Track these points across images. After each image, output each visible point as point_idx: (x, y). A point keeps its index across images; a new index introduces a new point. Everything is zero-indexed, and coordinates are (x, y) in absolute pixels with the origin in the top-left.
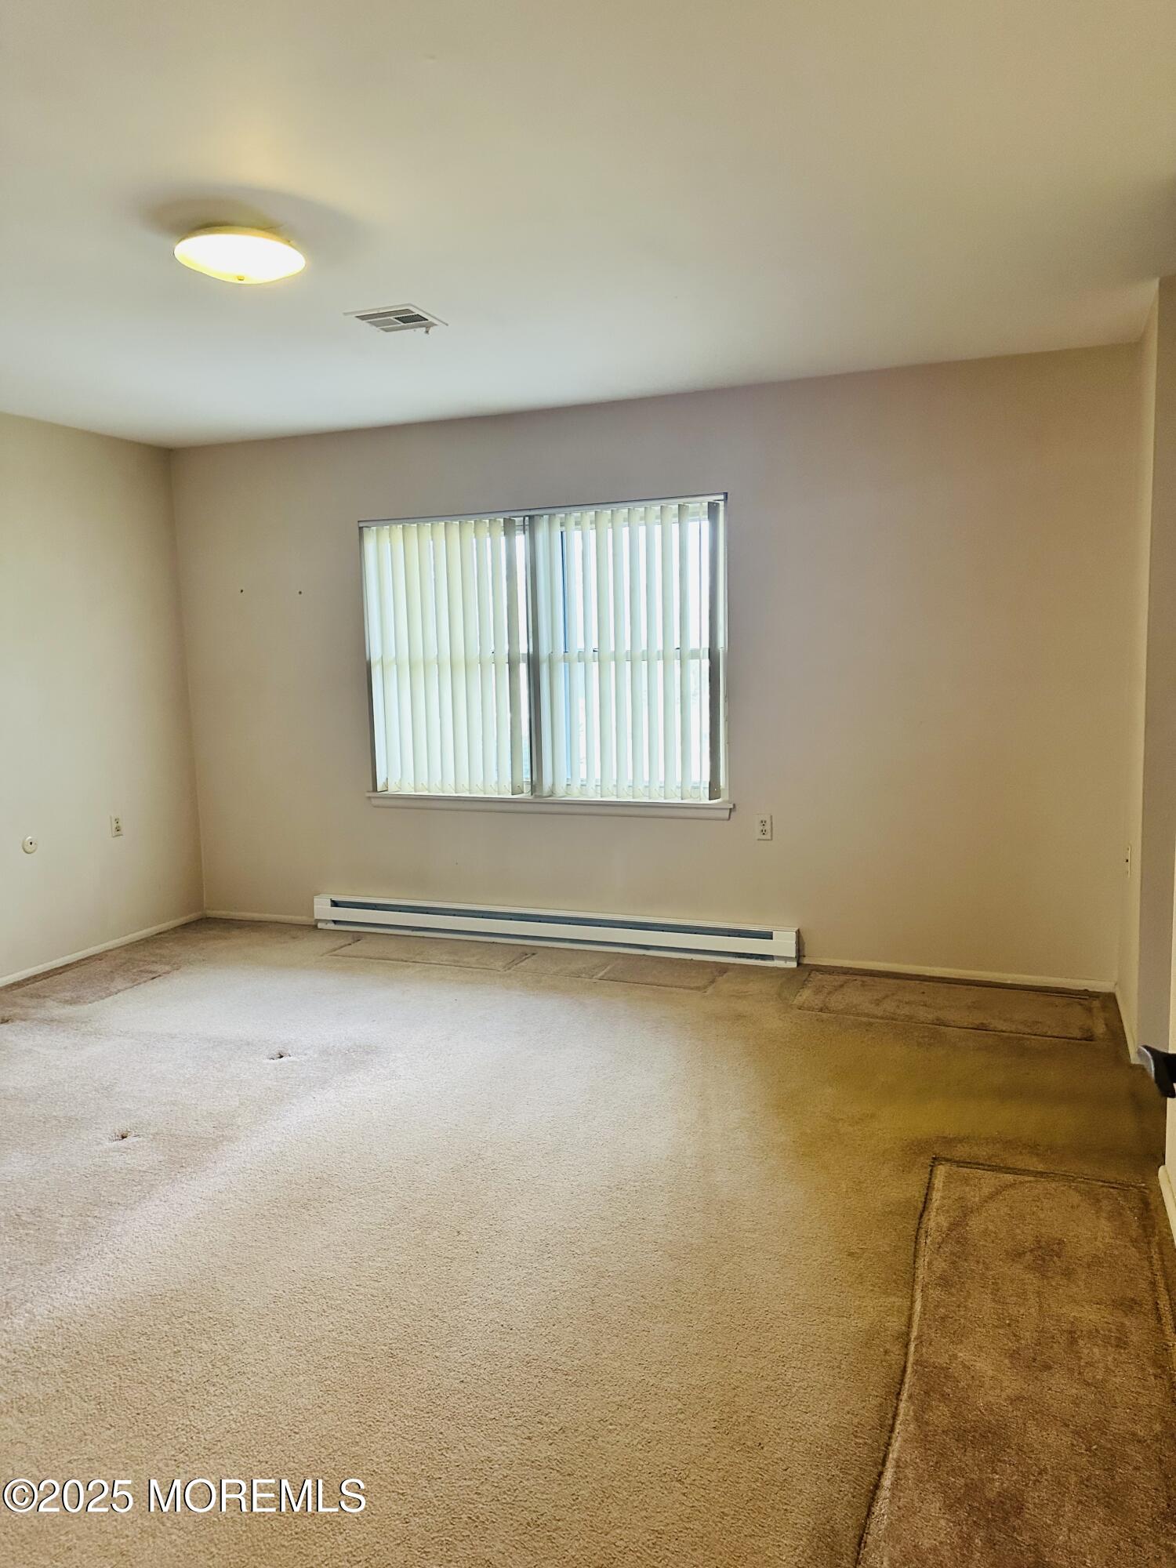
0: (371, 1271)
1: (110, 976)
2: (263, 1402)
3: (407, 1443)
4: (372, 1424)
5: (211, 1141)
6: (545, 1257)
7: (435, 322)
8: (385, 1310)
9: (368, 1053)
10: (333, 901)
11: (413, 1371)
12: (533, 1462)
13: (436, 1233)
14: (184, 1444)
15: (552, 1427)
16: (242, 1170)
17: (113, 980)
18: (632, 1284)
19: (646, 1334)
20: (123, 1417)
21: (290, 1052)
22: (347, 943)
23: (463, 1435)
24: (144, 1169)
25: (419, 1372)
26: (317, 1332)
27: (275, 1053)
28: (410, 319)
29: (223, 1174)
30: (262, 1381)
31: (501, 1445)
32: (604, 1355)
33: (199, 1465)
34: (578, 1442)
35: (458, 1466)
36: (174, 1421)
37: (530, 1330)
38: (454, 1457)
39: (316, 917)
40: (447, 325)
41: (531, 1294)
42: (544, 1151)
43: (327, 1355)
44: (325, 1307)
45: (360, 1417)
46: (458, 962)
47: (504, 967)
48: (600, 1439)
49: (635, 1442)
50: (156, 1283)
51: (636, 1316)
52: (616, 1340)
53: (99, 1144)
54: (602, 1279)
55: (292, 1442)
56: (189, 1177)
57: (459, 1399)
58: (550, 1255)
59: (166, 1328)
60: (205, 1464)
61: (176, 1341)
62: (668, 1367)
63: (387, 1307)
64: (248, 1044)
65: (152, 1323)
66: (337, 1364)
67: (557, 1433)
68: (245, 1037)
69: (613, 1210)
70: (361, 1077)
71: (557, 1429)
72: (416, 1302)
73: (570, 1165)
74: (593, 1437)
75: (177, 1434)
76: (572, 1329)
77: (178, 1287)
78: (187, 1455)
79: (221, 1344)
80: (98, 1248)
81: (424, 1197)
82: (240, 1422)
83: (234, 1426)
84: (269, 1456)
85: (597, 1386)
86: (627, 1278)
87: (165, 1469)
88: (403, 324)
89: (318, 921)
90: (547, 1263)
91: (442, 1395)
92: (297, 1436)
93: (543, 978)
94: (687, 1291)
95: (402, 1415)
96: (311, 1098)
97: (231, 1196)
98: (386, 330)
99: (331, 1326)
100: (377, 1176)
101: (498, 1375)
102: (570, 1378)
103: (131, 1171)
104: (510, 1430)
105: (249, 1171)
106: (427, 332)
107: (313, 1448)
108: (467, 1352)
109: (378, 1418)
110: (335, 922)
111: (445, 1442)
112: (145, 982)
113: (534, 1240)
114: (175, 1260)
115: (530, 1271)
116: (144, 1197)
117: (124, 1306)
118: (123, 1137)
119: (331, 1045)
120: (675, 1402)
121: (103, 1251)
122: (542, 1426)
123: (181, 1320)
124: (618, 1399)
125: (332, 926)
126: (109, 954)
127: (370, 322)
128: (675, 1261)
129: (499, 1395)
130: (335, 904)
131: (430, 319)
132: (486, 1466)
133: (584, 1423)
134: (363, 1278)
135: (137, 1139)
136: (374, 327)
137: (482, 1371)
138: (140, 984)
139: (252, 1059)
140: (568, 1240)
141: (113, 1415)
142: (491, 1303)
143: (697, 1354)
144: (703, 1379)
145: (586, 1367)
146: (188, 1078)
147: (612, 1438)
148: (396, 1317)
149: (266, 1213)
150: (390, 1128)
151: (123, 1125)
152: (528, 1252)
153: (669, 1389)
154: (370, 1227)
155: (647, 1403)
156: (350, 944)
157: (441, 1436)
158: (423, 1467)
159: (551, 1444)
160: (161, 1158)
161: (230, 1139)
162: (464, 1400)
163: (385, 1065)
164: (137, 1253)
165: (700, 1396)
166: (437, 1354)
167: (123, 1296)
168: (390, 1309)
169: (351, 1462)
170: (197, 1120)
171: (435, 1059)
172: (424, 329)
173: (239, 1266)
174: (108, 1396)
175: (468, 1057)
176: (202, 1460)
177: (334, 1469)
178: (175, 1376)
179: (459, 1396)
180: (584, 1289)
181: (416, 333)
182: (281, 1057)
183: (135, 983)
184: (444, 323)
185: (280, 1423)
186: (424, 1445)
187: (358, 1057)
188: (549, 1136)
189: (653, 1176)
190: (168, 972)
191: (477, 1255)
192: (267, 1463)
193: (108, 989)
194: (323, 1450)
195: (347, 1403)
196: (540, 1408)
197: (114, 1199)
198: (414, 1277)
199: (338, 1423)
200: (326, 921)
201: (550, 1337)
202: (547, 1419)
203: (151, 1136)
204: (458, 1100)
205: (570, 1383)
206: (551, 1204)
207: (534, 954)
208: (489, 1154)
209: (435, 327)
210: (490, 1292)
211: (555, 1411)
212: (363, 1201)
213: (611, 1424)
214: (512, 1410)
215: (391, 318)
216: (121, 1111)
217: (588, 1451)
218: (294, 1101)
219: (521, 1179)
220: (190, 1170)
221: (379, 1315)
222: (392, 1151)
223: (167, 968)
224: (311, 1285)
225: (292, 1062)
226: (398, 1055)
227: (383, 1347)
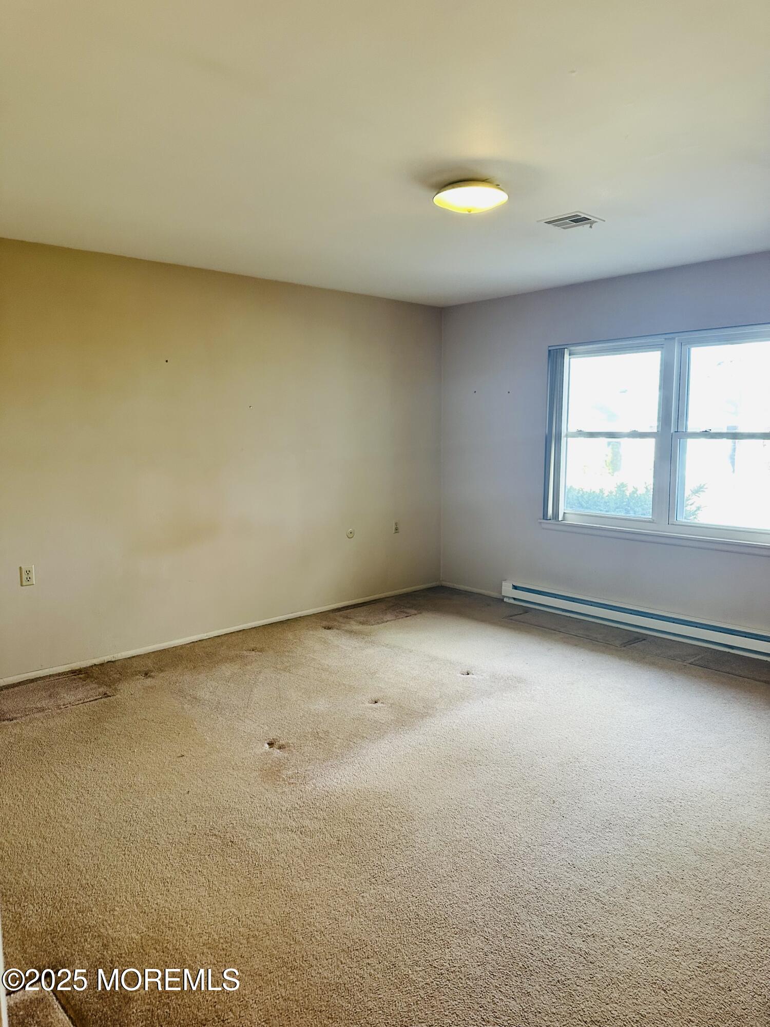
0: (496, 811)
1: (384, 612)
2: (421, 865)
3: (496, 913)
4: (478, 895)
5: (420, 715)
6: (607, 831)
7: (596, 220)
8: (499, 835)
9: (519, 682)
10: (514, 586)
11: (509, 874)
12: (570, 948)
13: (540, 799)
14: (376, 874)
15: (587, 932)
16: (434, 735)
17: (386, 614)
18: (663, 862)
19: (664, 895)
20: (348, 851)
21: (473, 672)
22: (520, 613)
23: (530, 918)
24: (383, 722)
25: (512, 875)
26: (458, 836)
27: (465, 671)
28: (578, 220)
29: (424, 734)
30: (422, 854)
31: (552, 932)
32: (632, 900)
33: (381, 888)
34: (602, 946)
35: (523, 935)
36: (373, 861)
37: (587, 871)
38: (521, 929)
39: (503, 594)
40: (604, 221)
41: (592, 850)
42: (622, 766)
43: (461, 850)
44: (465, 824)
45: (472, 889)
46: (588, 636)
47: (621, 645)
48: (617, 948)
49: (640, 958)
50: (378, 786)
51: (661, 882)
52: (643, 894)
53: (363, 703)
54: (642, 854)
55: (432, 891)
56: (405, 732)
57: (533, 898)
58: (610, 830)
59: (378, 811)
60: (384, 888)
61: (382, 819)
62: (675, 920)
63: (501, 833)
64: (451, 663)
65: (372, 806)
66: (466, 857)
67: (589, 936)
68: (449, 659)
69: (661, 813)
70: (513, 695)
71: (590, 934)
72: (518, 835)
73: (637, 779)
74: (613, 946)
75: (373, 868)
76: (614, 879)
77: (389, 790)
78: (376, 880)
79: (405, 828)
80: (353, 759)
81: (537, 776)
82: (406, 872)
83: (403, 873)
84: (418, 895)
85: (624, 917)
86: (659, 858)
87: (364, 884)
88: (575, 224)
89: (504, 597)
90: (607, 834)
91: (522, 892)
92: (435, 889)
93: (647, 656)
94: (702, 877)
95: (496, 896)
96: (481, 702)
97: (425, 748)
98: (564, 228)
99: (466, 835)
100: (510, 757)
101: (560, 892)
102: (606, 907)
103: (376, 722)
104: (560, 925)
105: (438, 736)
106: (591, 227)
107: (442, 898)
108: (543, 872)
109: (482, 893)
110: (515, 599)
111: (518, 919)
112: (402, 618)
113: (602, 819)
114: (389, 776)
115: (595, 836)
116: (380, 738)
117: (359, 793)
118: (376, 702)
119: (498, 673)
120: (674, 943)
121: (354, 761)
122: (580, 929)
123: (386, 809)
124: (635, 929)
125: (512, 601)
126: (387, 599)
127: (554, 225)
128: (698, 856)
129: (557, 903)
130: (515, 587)
131: (593, 219)
132: (540, 940)
133: (609, 936)
134: (490, 813)
135: (382, 705)
136: (557, 227)
137: (550, 886)
138: (399, 618)
139: (451, 672)
140: (626, 824)
141: (344, 849)
142: (565, 848)
143: (698, 919)
144: (698, 935)
145: (618, 904)
146: (415, 677)
147: (625, 951)
148: (505, 840)
149: (443, 762)
150: (524, 730)
151: (375, 696)
152: (596, 825)
153: (672, 934)
154: (501, 785)
155: (655, 938)
156: (521, 614)
157: (516, 915)
158: (502, 928)
159: (584, 941)
160: (393, 718)
161: (431, 716)
162: (535, 899)
163: (528, 692)
164: (371, 767)
165: (693, 945)
166: (525, 868)
167: (360, 788)
168: (503, 835)
169: (462, 912)
170: (415, 701)
171: (561, 695)
172: (589, 225)
173: (423, 788)
174: (343, 838)
175: (583, 697)
176: (384, 885)
177: (452, 913)
178: (378, 838)
179: (532, 896)
180: (628, 857)
181: (583, 229)
182: (468, 674)
183: (397, 618)
184: (602, 220)
185: (428, 879)
186: (506, 916)
187: (513, 683)
188: (627, 758)
189: (696, 799)
190: (415, 615)
191: (562, 818)
192: (416, 898)
193: (382, 619)
194: (448, 900)
195: (466, 880)
196: (582, 918)
197: (365, 735)
198: (520, 821)
199: (459, 889)
200: (509, 598)
201: (598, 879)
202: (584, 926)
203: (390, 705)
204: (571, 723)
205: (605, 910)
206: (619, 800)
207: (644, 640)
208: (585, 760)
209: (596, 223)
210: (566, 842)
211: (591, 924)
212: (499, 769)
213: (626, 942)
214: (564, 914)
215: (567, 221)
216: (377, 688)
217: (607, 953)
218: (471, 701)
219: (602, 780)
220: (406, 728)
221: (495, 836)
222: (523, 744)
223: (416, 612)
224: (460, 809)
225: (474, 678)
226: (538, 688)
227: (494, 855)
